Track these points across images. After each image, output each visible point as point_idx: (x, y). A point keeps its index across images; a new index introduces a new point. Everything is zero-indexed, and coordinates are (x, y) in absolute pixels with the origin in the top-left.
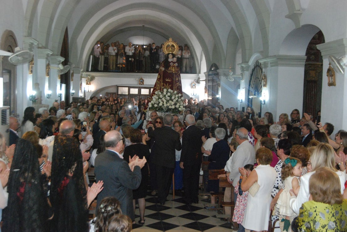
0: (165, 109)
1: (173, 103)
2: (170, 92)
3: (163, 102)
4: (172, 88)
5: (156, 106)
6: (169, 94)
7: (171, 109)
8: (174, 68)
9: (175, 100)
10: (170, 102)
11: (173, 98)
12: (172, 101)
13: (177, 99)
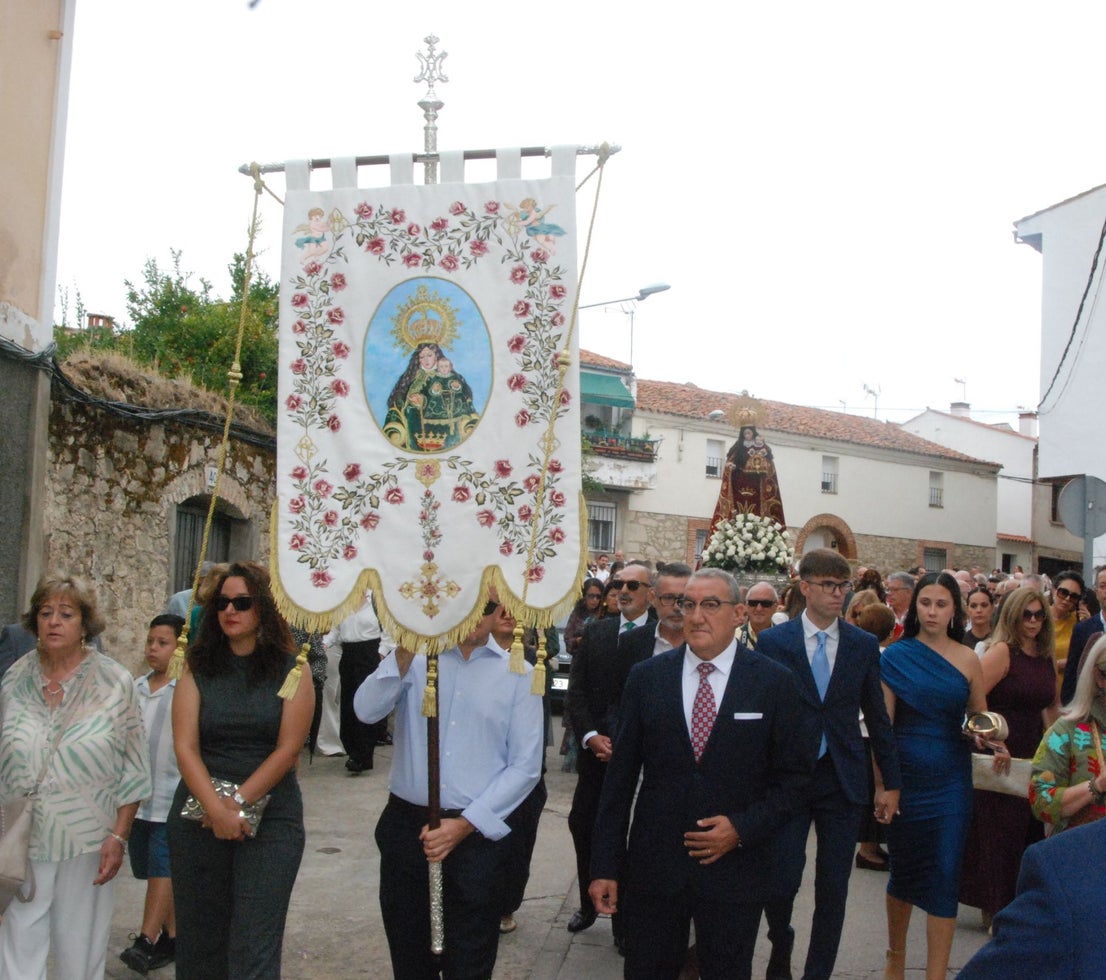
0: (742, 563)
1: (760, 546)
2: (752, 521)
3: (737, 546)
4: (757, 512)
5: (719, 556)
6: (749, 525)
7: (755, 562)
8: (757, 462)
9: (765, 540)
10: (755, 544)
11: (760, 534)
12: (759, 541)
13: (770, 535)
